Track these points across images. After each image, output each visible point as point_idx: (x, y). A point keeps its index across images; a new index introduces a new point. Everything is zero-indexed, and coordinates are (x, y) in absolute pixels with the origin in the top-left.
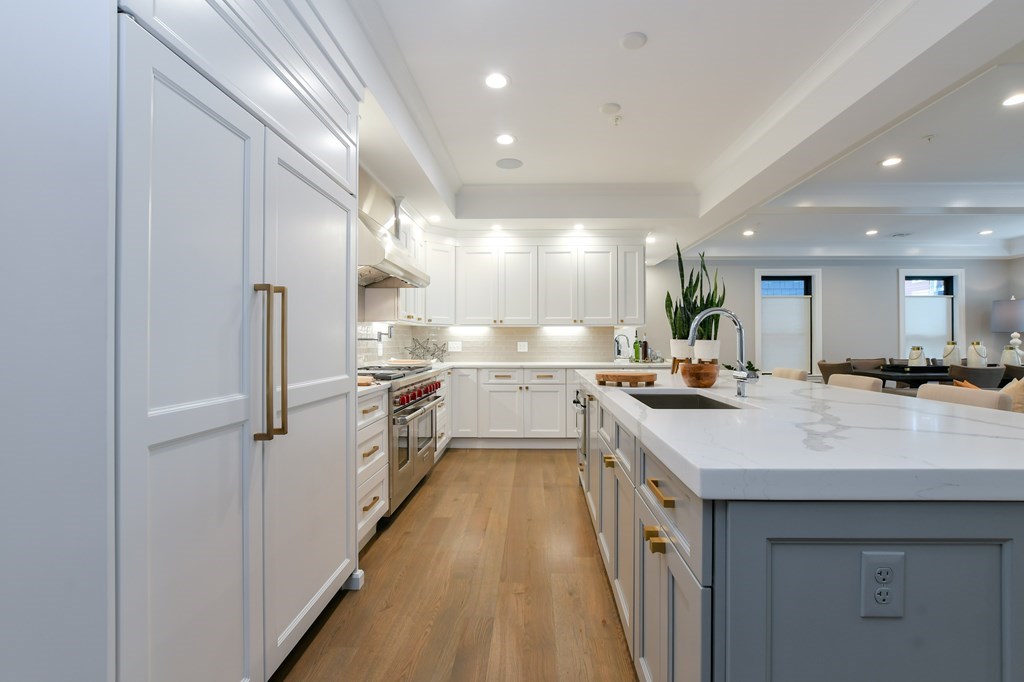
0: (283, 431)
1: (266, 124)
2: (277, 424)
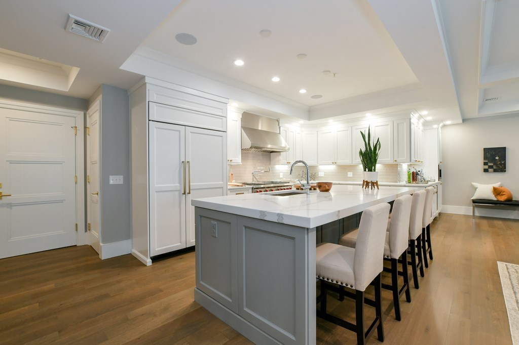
0: (189, 193)
1: (185, 126)
2: (187, 191)
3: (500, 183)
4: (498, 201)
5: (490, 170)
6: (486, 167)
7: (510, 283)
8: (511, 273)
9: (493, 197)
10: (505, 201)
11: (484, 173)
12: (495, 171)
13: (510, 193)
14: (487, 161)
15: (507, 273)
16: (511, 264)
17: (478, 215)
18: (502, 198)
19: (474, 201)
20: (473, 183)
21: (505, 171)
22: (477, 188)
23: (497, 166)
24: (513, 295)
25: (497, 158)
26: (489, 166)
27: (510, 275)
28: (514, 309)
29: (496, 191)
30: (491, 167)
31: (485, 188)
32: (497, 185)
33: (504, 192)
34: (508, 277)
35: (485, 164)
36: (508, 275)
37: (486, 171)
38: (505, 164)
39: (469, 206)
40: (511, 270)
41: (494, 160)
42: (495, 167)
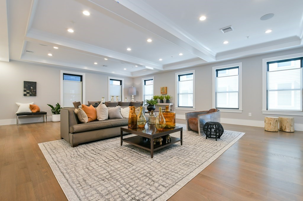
3: (33, 102)
4: (33, 113)
5: (28, 95)
6: (25, 93)
7: (47, 151)
8: (46, 147)
9: (30, 111)
10: (36, 112)
11: (24, 96)
12: (31, 95)
13: (39, 108)
14: (26, 89)
15: (44, 147)
16: (45, 143)
17: (20, 123)
18: (35, 111)
19: (18, 115)
20: (17, 103)
21: (36, 96)
22: (20, 106)
23: (32, 93)
24: (50, 156)
25: (32, 88)
26: (27, 92)
27: (46, 148)
28: (52, 162)
29: (32, 107)
30: (28, 93)
31: (25, 106)
32: (32, 104)
33: (36, 107)
34: (45, 149)
35: (25, 91)
36: (45, 148)
37: (25, 95)
38: (36, 92)
39: (14, 118)
40: (46, 145)
41: (30, 89)
42: (30, 93)
